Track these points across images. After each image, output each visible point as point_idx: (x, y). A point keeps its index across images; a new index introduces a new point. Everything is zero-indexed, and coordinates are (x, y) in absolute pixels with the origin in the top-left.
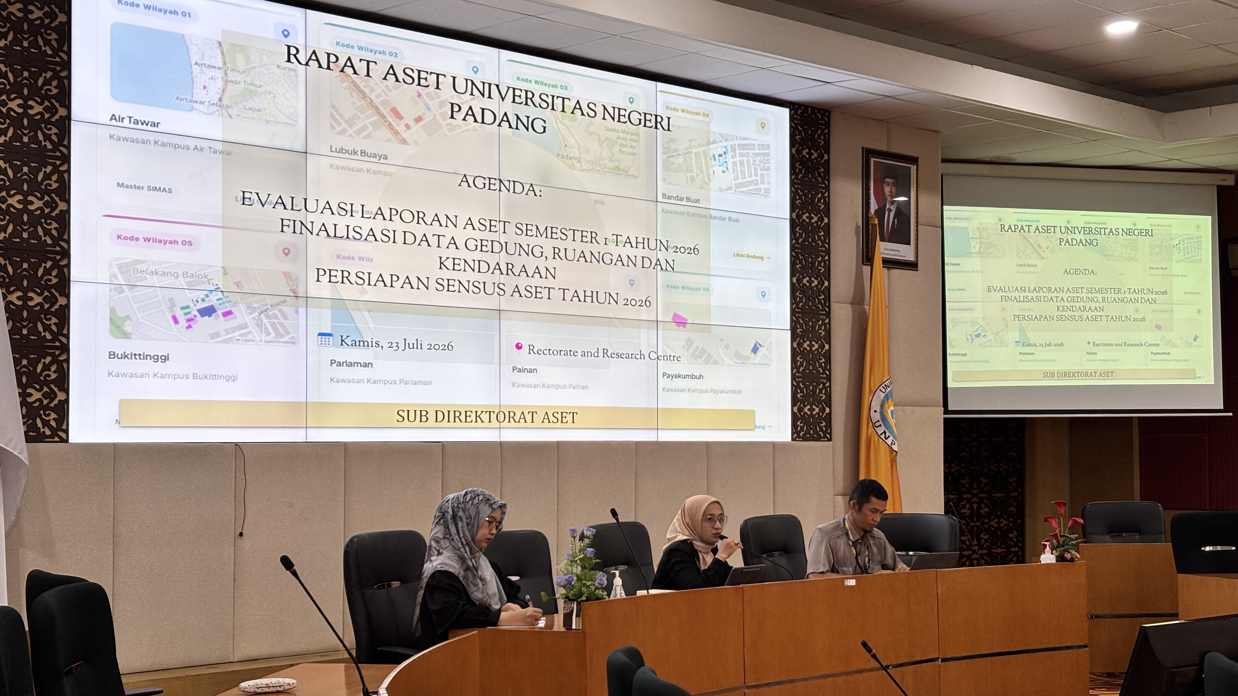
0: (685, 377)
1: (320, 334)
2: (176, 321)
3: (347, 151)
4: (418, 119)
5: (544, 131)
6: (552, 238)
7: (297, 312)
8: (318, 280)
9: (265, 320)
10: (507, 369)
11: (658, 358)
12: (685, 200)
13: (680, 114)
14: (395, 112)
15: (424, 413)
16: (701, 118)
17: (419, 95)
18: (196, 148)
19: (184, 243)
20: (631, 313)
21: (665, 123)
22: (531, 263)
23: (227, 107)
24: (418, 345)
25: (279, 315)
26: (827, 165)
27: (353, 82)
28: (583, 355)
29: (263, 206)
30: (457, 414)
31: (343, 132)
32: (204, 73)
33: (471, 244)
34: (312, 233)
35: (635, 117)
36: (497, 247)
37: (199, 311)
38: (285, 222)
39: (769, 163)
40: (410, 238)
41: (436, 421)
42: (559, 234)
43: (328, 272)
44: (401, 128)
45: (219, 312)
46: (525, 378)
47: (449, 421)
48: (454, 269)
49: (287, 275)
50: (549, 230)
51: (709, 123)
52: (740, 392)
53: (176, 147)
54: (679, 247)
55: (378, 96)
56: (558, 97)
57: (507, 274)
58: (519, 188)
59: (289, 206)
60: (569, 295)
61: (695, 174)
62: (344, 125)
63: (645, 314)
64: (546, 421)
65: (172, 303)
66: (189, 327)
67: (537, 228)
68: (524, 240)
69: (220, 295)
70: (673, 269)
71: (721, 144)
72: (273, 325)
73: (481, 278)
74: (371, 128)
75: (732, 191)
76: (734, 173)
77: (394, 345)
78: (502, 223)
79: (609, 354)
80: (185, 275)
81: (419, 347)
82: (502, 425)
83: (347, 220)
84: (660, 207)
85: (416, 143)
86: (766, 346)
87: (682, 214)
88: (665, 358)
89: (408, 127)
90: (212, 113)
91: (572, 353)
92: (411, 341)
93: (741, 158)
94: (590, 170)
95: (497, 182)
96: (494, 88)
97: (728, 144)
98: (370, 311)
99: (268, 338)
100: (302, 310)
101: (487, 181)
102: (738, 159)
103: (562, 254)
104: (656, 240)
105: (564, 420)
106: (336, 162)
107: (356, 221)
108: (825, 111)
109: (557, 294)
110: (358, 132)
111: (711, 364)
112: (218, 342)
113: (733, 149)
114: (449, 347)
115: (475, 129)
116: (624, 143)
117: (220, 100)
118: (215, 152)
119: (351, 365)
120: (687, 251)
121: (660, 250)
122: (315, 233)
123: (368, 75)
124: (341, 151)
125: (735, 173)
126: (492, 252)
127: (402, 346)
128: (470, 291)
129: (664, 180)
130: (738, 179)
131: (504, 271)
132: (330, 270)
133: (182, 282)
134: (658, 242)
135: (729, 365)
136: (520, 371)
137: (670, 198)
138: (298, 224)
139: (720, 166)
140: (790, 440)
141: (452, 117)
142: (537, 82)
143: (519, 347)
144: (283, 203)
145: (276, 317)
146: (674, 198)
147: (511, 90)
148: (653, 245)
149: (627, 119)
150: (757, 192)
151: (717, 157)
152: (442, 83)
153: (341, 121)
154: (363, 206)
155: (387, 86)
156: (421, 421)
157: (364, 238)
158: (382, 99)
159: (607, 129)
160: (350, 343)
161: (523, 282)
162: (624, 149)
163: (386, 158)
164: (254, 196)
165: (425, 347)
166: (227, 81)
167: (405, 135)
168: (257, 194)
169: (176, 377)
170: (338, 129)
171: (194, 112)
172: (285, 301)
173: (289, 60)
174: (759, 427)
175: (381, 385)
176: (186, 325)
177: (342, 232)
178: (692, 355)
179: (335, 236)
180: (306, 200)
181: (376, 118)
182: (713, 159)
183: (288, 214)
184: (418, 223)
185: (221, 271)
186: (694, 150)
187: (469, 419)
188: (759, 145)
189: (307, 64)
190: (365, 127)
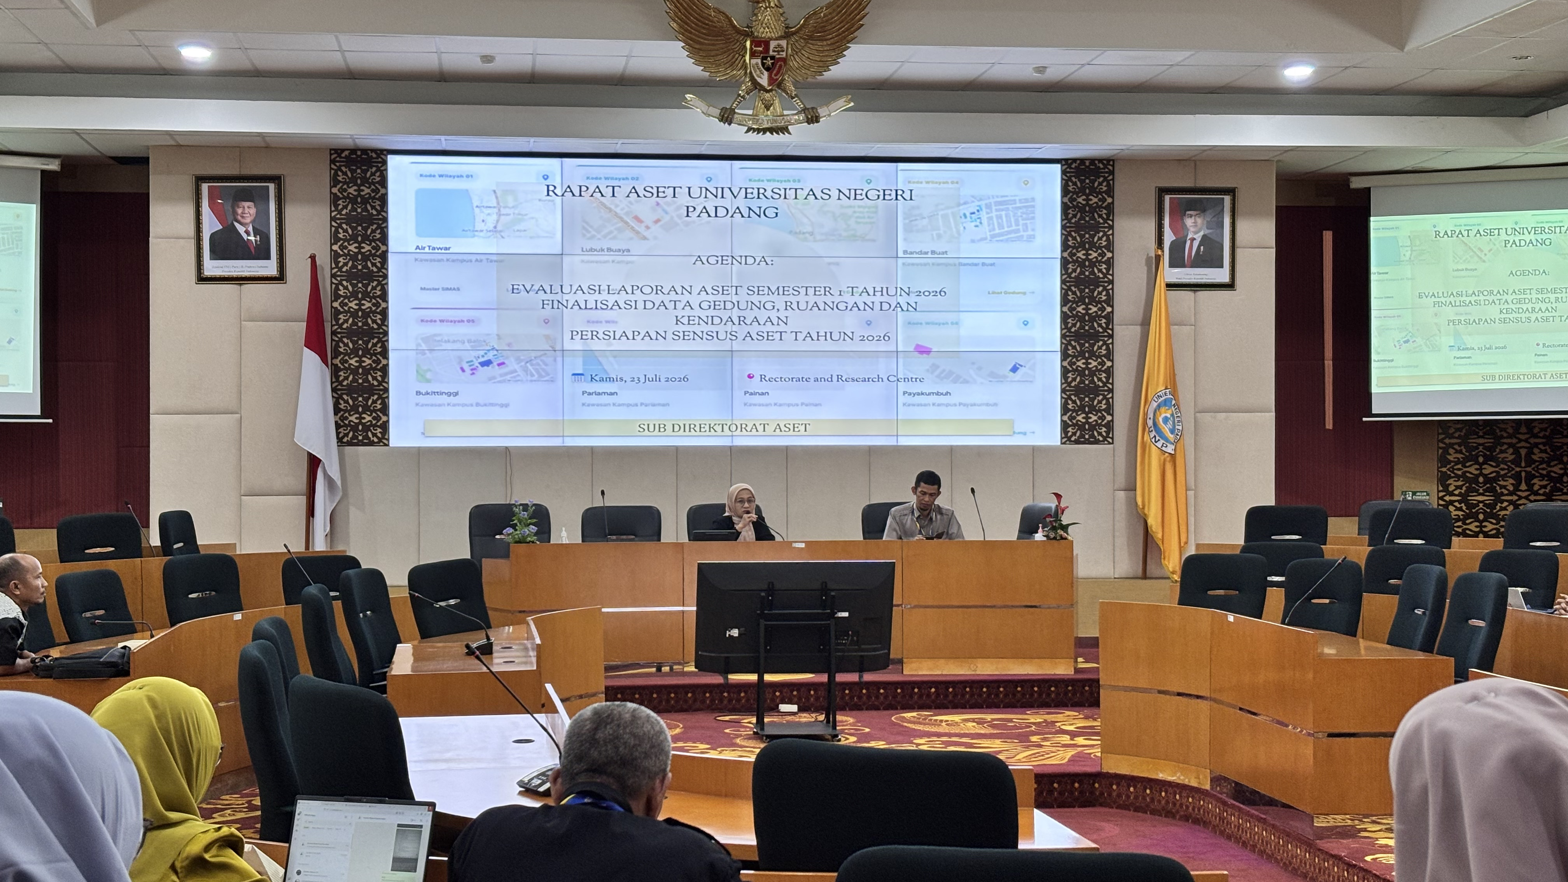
0: (929, 394)
1: (574, 374)
2: (463, 370)
3: (595, 250)
4: (657, 221)
5: (777, 216)
6: (784, 294)
7: (555, 360)
8: (572, 339)
9: (530, 367)
10: (738, 394)
11: (898, 380)
12: (930, 253)
13: (924, 185)
14: (637, 219)
15: (662, 426)
16: (950, 186)
17: (658, 204)
18: (477, 260)
19: (468, 321)
20: (868, 346)
21: (907, 195)
22: (763, 316)
23: (501, 231)
24: (657, 379)
25: (541, 363)
26: (1110, 208)
27: (601, 202)
28: (816, 380)
29: (528, 292)
30: (692, 426)
31: (593, 237)
32: (483, 212)
33: (705, 305)
34: (567, 308)
35: (872, 194)
36: (729, 305)
37: (480, 363)
38: (545, 302)
39: (1034, 213)
40: (649, 305)
41: (673, 431)
42: (791, 291)
43: (580, 333)
44: (641, 229)
45: (495, 364)
46: (757, 399)
47: (685, 431)
48: (689, 324)
49: (547, 337)
50: (781, 289)
51: (959, 189)
52: (995, 405)
53: (463, 261)
54: (922, 291)
55: (622, 209)
56: (790, 189)
57: (739, 324)
58: (750, 260)
59: (548, 291)
60: (800, 337)
61: (941, 232)
62: (593, 233)
63: (882, 346)
64: (778, 430)
65: (460, 360)
66: (473, 374)
67: (769, 288)
68: (755, 299)
69: (495, 352)
70: (916, 309)
71: (973, 204)
72: (537, 371)
73: (714, 329)
74: (615, 233)
75: (988, 241)
76: (989, 225)
77: (636, 379)
78: (734, 288)
79: (844, 379)
80: (469, 341)
81: (658, 380)
82: (734, 434)
83: (596, 296)
84: (900, 261)
85: (655, 238)
86: (1027, 367)
87: (925, 265)
88: (906, 380)
89: (648, 228)
90: (489, 237)
91: (804, 380)
92: (651, 376)
93: (998, 213)
94: (822, 240)
95: (730, 259)
96: (726, 191)
97: (983, 203)
98: (615, 357)
99: (534, 378)
100: (559, 359)
101: (720, 258)
102: (994, 214)
103: (795, 306)
104: (896, 288)
105: (796, 429)
106: (585, 258)
107: (604, 296)
108: (1108, 160)
109: (789, 337)
110: (605, 237)
111: (961, 383)
112: (494, 383)
113: (988, 206)
114: (685, 379)
115: (708, 222)
116: (861, 215)
117: (495, 227)
118: (491, 261)
119: (599, 394)
120: (932, 294)
121: (901, 295)
122: (569, 306)
123: (613, 195)
124: (591, 250)
125: (991, 226)
126: (725, 309)
127: (642, 380)
128: (704, 339)
129: (905, 240)
130: (994, 229)
131: (736, 322)
132: (582, 332)
133: (467, 346)
134: (899, 289)
135: (982, 383)
136: (751, 394)
137: (911, 253)
138: (556, 303)
139: (972, 222)
140: (1059, 443)
141: (688, 216)
142: (768, 181)
143: (750, 377)
144: (544, 290)
145: (539, 365)
146: (917, 253)
147: (743, 190)
148: (892, 291)
149: (864, 196)
150: (1020, 239)
151: (968, 215)
152: (678, 193)
153: (590, 229)
154: (609, 286)
155: (631, 203)
156: (659, 431)
157: (610, 307)
158: (625, 211)
159: (842, 207)
160: (598, 380)
161: (754, 329)
162: (859, 220)
163: (629, 251)
164: (521, 287)
165: (663, 380)
166: (500, 215)
167: (646, 234)
168: (524, 285)
169: (464, 405)
170: (588, 235)
171: (476, 238)
172: (546, 354)
173: (548, 195)
174: (1019, 433)
175: (625, 407)
176: (471, 372)
177: (591, 305)
178: (938, 376)
179: (586, 308)
180: (562, 286)
181: (620, 224)
182: (963, 217)
183: (549, 297)
184: (657, 293)
185: (496, 337)
186: (941, 213)
187: (702, 430)
188: (1020, 200)
189: (563, 195)
190: (611, 232)
